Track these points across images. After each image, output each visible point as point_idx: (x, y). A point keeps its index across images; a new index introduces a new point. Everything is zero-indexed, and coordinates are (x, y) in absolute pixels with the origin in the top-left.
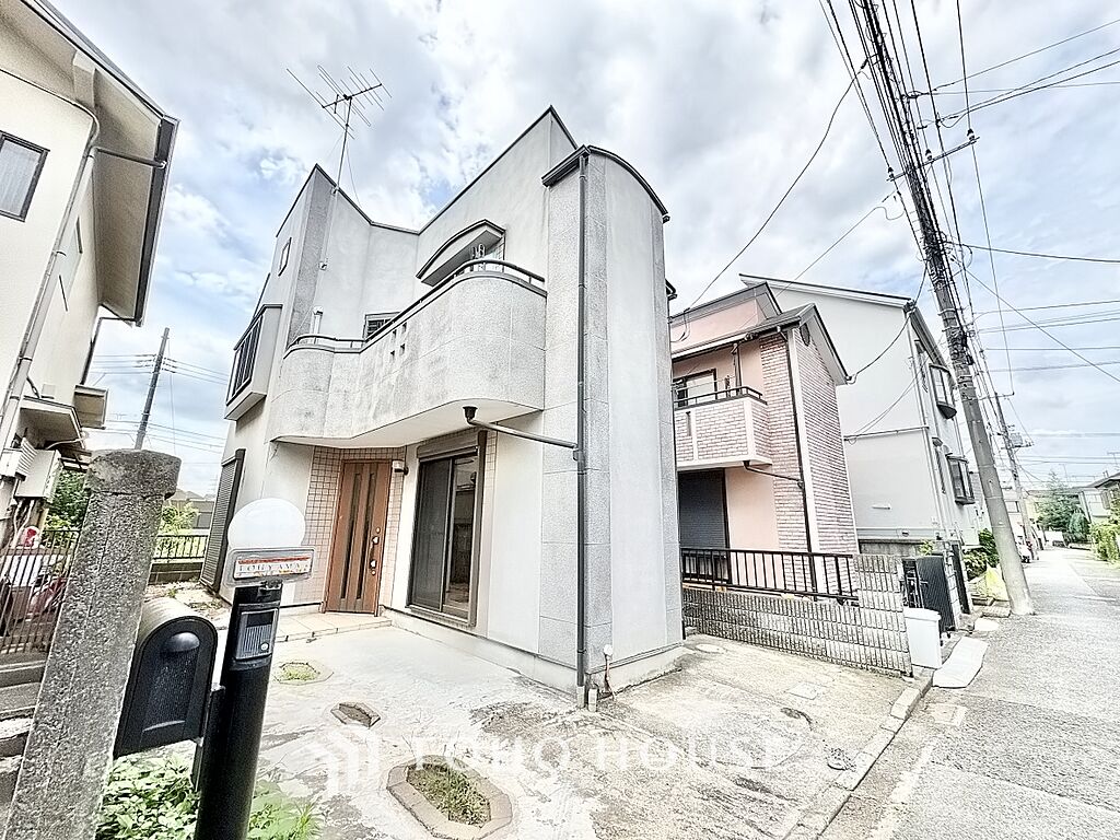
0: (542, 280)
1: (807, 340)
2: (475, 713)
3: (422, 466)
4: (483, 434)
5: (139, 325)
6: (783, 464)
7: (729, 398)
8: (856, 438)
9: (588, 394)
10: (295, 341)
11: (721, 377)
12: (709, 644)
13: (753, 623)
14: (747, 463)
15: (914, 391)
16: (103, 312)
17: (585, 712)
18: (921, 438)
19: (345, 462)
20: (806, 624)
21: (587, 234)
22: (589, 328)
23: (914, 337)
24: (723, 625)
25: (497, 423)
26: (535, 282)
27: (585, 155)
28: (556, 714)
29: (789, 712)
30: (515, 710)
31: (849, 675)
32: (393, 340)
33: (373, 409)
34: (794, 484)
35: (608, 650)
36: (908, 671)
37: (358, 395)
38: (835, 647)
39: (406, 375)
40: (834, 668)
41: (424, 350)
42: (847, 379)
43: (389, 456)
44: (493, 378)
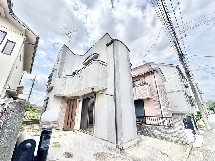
0: (106, 63)
1: (158, 73)
2: (94, 154)
3: (83, 100)
4: (95, 93)
5: (31, 74)
6: (155, 98)
7: (143, 85)
8: (169, 92)
9: (116, 85)
10: (59, 76)
11: (141, 81)
12: (143, 137)
13: (152, 132)
14: (148, 98)
15: (180, 83)
16: (24, 72)
17: (118, 154)
18: (182, 92)
19: (68, 100)
20: (164, 132)
21: (115, 55)
22: (116, 72)
23: (179, 72)
24: (146, 133)
25: (98, 91)
26: (105, 64)
27: (114, 40)
28: (111, 155)
29: (163, 154)
30: (103, 154)
31: (174, 144)
32: (78, 76)
33: (74, 89)
34: (158, 102)
35: (122, 139)
36: (187, 143)
37: (71, 86)
38: (171, 138)
39: (80, 82)
40: (171, 143)
41: (84, 77)
42: (166, 81)
43: (77, 98)
44: (97, 82)
